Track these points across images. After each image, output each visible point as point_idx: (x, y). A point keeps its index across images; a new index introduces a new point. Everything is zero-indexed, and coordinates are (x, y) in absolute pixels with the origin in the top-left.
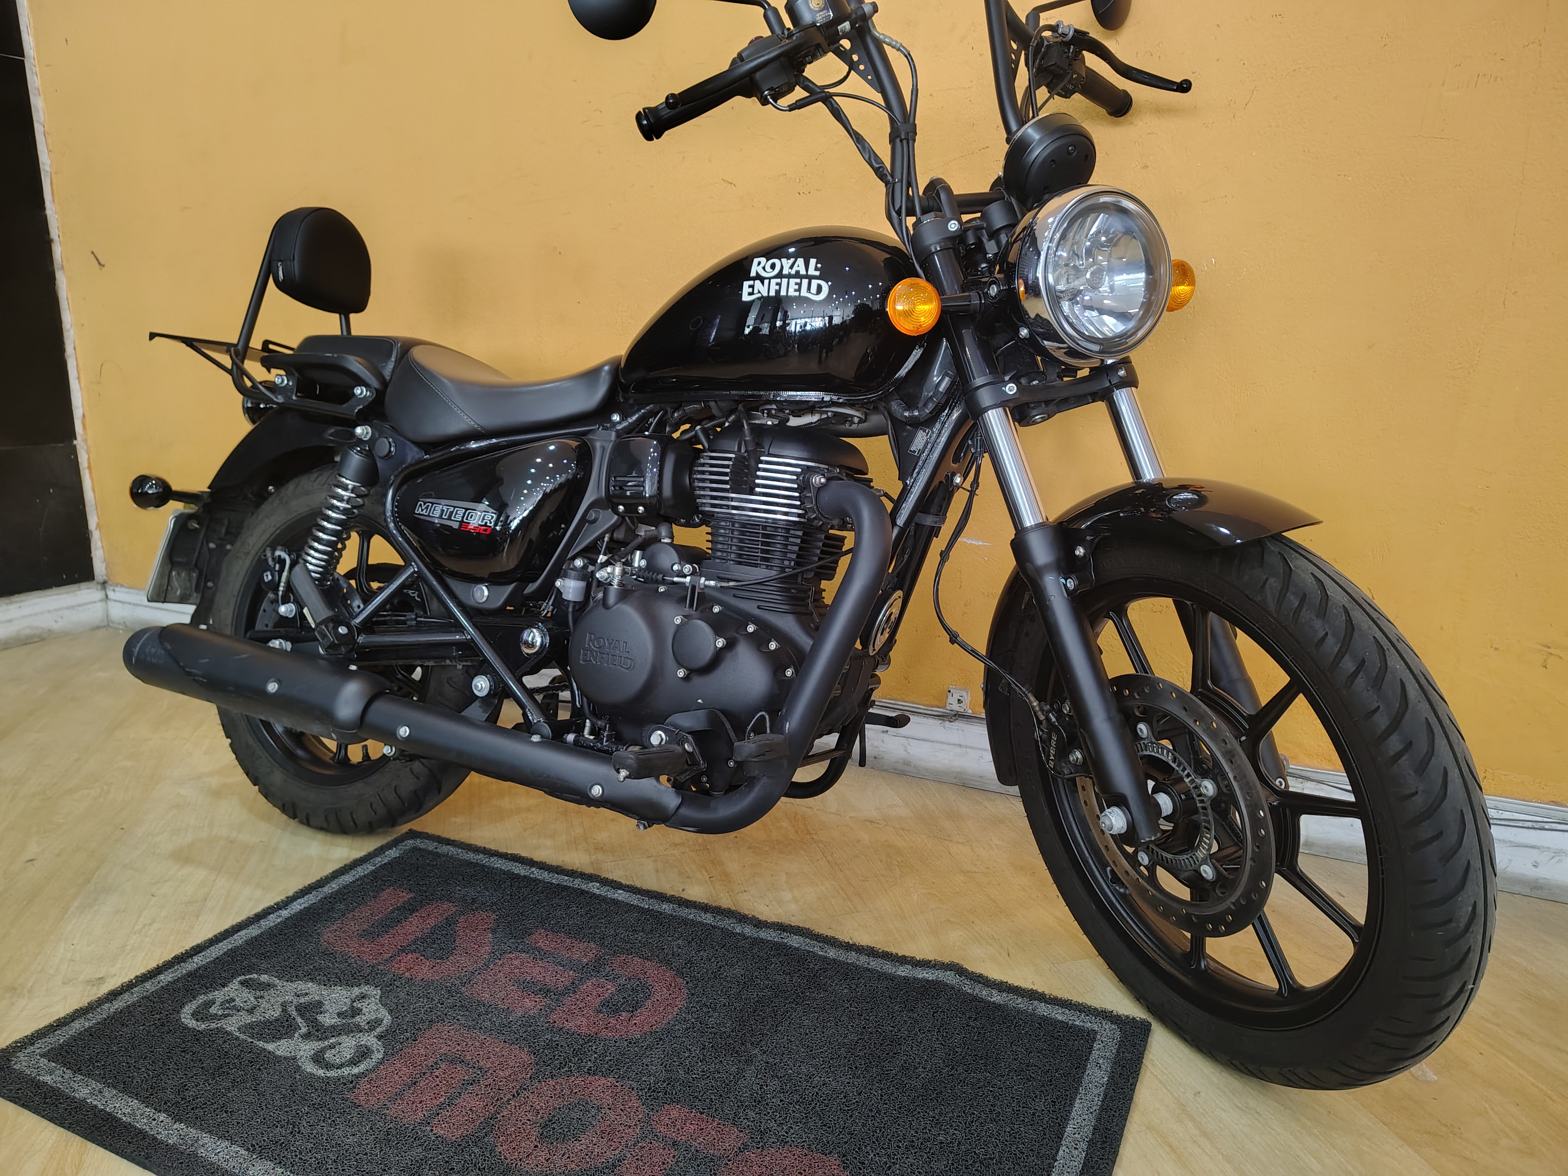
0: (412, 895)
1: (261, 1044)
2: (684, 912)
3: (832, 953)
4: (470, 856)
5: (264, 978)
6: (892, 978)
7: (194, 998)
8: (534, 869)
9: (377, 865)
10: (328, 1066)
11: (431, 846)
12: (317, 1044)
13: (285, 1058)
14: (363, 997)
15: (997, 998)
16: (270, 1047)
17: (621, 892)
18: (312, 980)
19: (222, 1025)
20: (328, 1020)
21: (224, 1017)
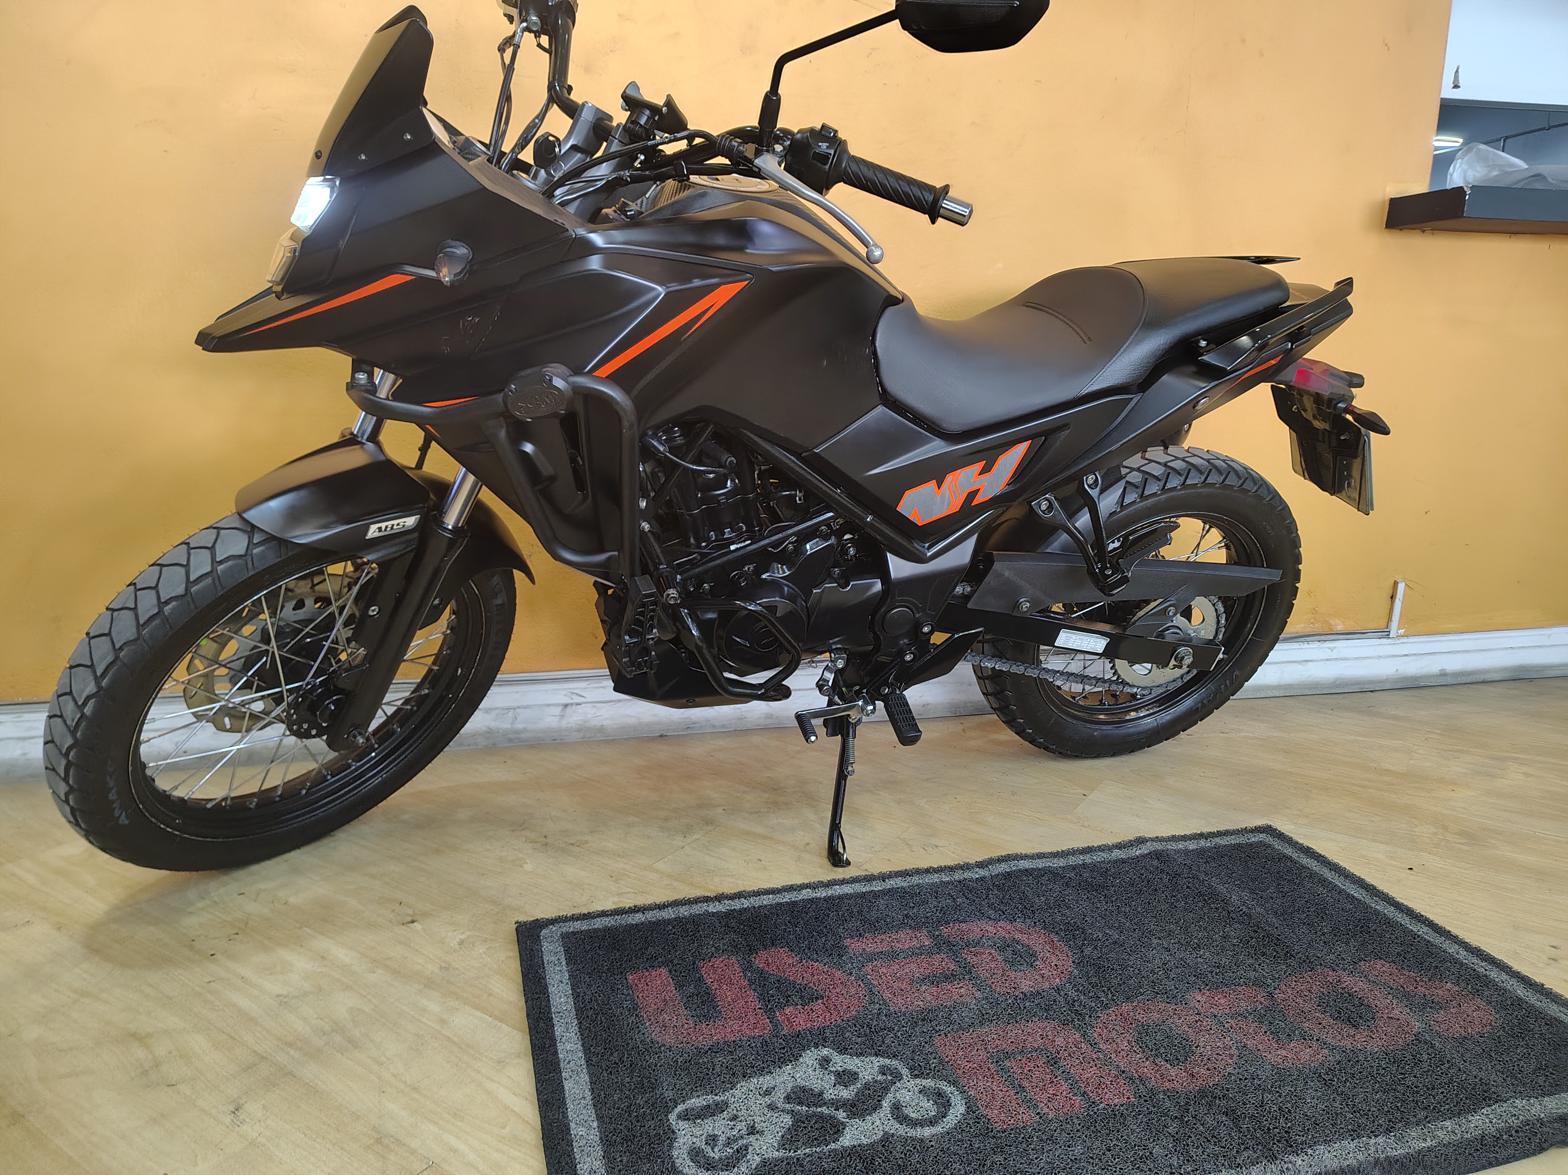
1: (833, 1146)
2: (915, 880)
8: (726, 903)
11: (579, 926)
12: (879, 1114)
16: (845, 1142)
18: (746, 1076)
19: (758, 1159)
20: (841, 1094)
21: (742, 1153)
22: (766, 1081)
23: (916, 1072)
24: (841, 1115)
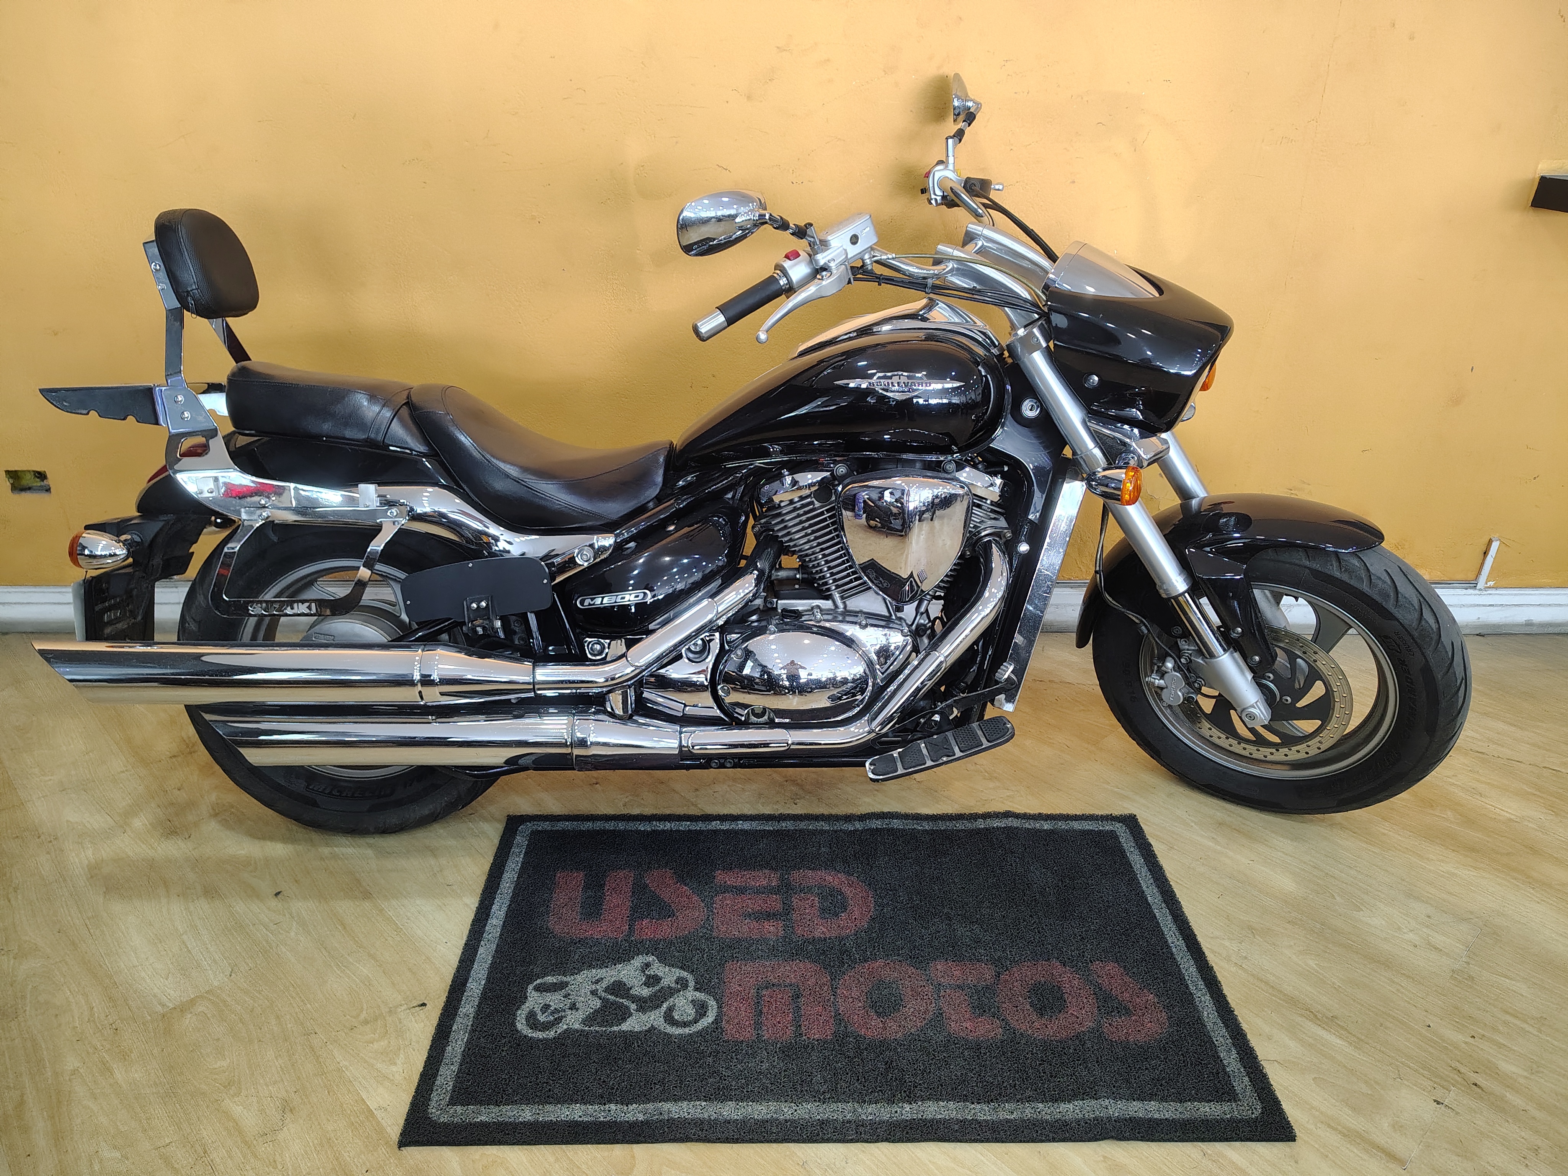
0: (582, 874)
1: (615, 1028)
2: (802, 825)
3: (926, 826)
4: (589, 825)
5: (550, 979)
6: (978, 831)
7: (515, 1015)
8: (654, 823)
9: (522, 856)
10: (685, 1024)
11: (546, 826)
12: (657, 1012)
13: (646, 1031)
14: (648, 965)
15: (1047, 826)
16: (625, 1027)
17: (741, 822)
18: (591, 967)
19: (565, 1027)
20: (642, 992)
21: (559, 1020)
22: (601, 973)
23: (698, 986)
24: (633, 1007)
